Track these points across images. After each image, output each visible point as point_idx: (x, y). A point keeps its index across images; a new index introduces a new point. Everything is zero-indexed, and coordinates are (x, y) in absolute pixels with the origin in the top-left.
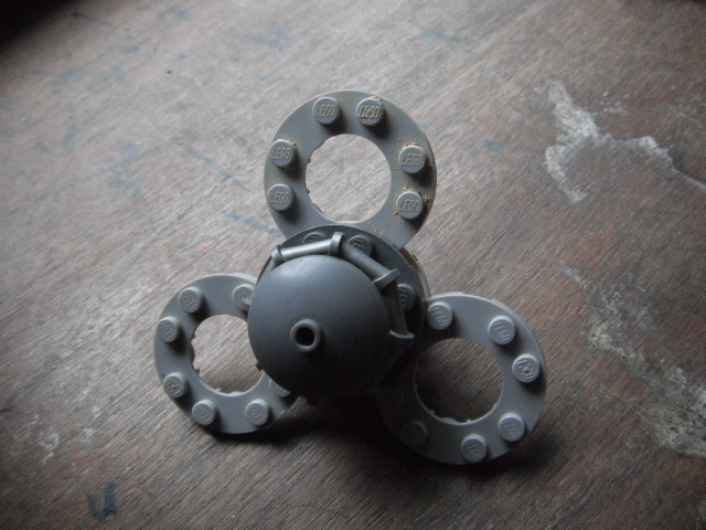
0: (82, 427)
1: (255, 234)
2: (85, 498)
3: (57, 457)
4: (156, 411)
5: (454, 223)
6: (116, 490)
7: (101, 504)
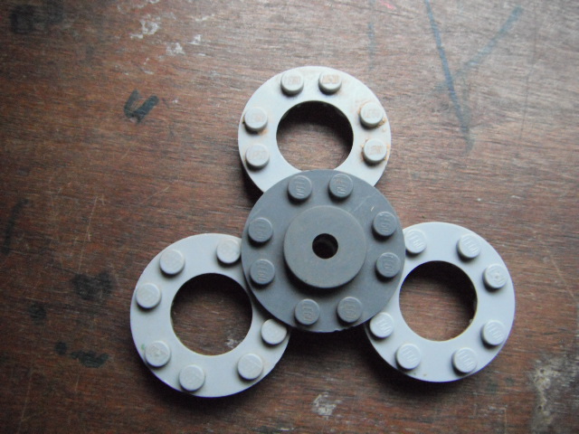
0: (177, 41)
1: (427, 37)
2: (131, 90)
3: (142, 42)
4: (233, 83)
5: (557, 190)
6: (155, 107)
7: (136, 106)
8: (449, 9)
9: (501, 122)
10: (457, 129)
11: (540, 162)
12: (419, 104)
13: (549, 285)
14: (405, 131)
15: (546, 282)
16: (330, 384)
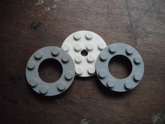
0: (49, 6)
1: (125, 10)
2: (34, 20)
3: (38, 6)
4: (64, 20)
5: (163, 60)
6: (40, 26)
7: (34, 25)
8: (133, 2)
9: (147, 38)
10: (133, 39)
11: (158, 51)
12: (121, 30)
13: (159, 89)
14: (117, 38)
15: (158, 89)
16: (87, 116)
